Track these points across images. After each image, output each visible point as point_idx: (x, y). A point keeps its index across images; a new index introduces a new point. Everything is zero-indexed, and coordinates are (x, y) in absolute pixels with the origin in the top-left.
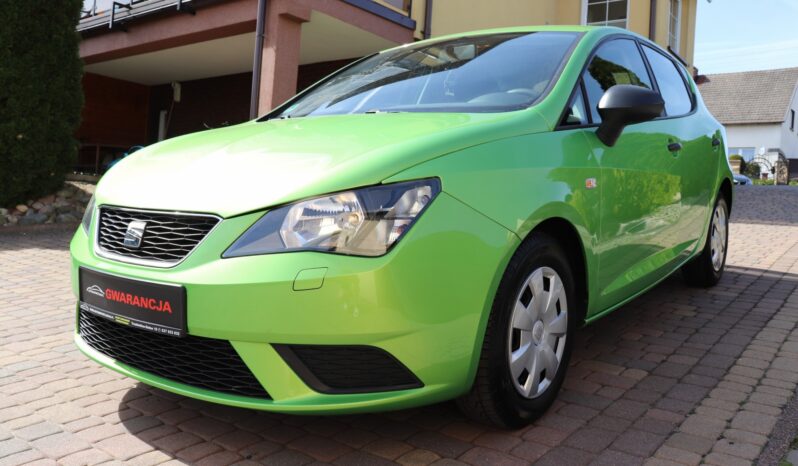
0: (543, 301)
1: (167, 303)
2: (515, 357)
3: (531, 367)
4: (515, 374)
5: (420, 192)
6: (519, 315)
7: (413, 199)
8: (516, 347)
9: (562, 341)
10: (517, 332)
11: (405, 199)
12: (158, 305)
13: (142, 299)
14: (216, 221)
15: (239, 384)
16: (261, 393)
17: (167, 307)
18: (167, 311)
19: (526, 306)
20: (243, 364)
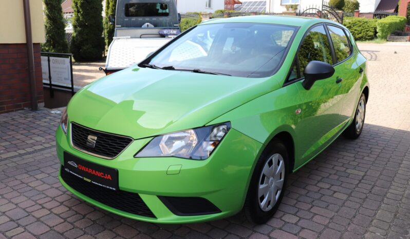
0: (276, 169)
1: (109, 176)
2: (261, 187)
3: (266, 195)
4: (260, 195)
5: (221, 128)
6: (266, 169)
7: (218, 130)
8: (262, 183)
9: (279, 192)
10: (264, 176)
11: (215, 130)
12: (105, 176)
13: (97, 172)
14: (131, 140)
15: (141, 211)
16: (152, 215)
17: (109, 177)
18: (109, 179)
19: (270, 167)
20: (144, 203)
